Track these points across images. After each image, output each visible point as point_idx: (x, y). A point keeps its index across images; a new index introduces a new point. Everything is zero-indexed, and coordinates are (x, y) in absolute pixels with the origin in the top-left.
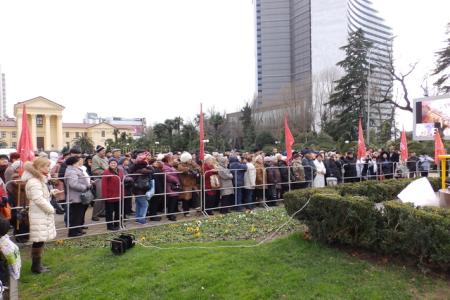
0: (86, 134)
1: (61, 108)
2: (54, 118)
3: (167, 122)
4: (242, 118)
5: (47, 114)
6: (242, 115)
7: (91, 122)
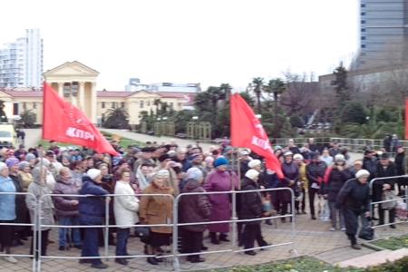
0: (123, 104)
1: (95, 73)
2: (89, 85)
3: (211, 89)
4: (335, 83)
5: (82, 80)
6: (335, 79)
7: (133, 89)
